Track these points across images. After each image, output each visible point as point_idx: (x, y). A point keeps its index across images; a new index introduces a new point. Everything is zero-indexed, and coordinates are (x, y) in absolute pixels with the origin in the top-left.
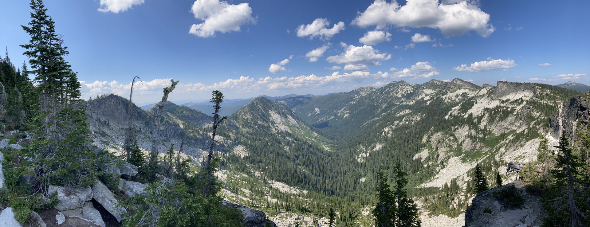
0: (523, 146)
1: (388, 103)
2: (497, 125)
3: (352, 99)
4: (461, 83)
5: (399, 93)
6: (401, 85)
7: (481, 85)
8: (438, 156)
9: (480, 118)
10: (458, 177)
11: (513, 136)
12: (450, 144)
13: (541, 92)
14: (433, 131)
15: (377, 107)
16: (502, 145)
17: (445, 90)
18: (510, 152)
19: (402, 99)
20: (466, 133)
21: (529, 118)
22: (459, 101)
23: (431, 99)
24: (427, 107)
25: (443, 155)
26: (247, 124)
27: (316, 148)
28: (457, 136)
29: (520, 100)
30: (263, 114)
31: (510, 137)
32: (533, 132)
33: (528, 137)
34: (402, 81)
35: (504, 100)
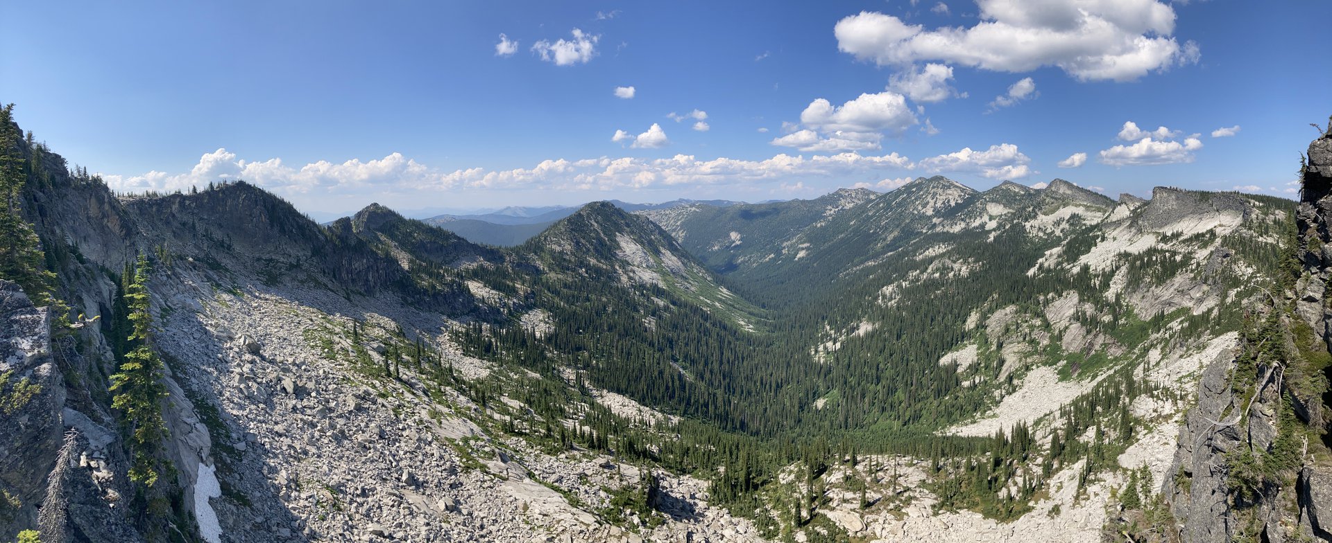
0: (1204, 347)
1: (903, 230)
2: (1146, 294)
3: (819, 216)
4: (1069, 192)
5: (928, 207)
6: (933, 187)
7: (1116, 198)
8: (1002, 362)
9: (1107, 277)
10: (1046, 415)
11: (1181, 322)
12: (1033, 337)
13: (1261, 216)
14: (995, 303)
15: (874, 238)
16: (1155, 342)
17: (1031, 208)
18: (1172, 359)
19: (934, 220)
20: (1072, 311)
21: (1225, 279)
22: (1061, 235)
23: (998, 228)
24: (988, 246)
25: (1014, 362)
26: (560, 262)
27: (720, 322)
28: (1049, 316)
29: (1208, 236)
30: (601, 242)
31: (1176, 325)
32: (1231, 314)
33: (1217, 327)
34: (938, 179)
35: (1169, 234)
